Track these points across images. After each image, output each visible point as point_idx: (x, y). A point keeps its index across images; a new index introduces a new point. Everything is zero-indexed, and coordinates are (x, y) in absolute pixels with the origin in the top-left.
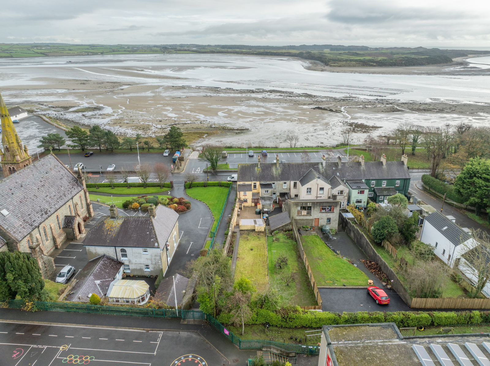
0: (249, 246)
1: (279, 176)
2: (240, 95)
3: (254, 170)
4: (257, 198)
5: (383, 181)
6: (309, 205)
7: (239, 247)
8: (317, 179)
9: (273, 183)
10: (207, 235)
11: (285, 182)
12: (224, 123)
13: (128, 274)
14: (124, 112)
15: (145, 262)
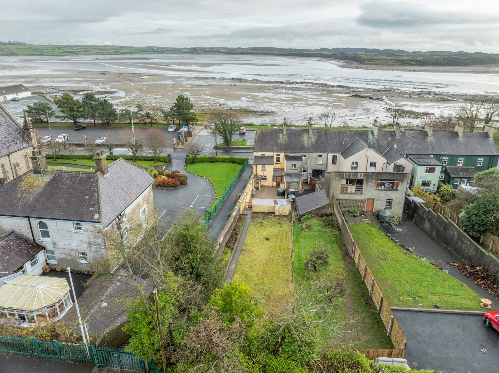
0: (264, 234)
1: (313, 146)
2: (267, 85)
3: (278, 137)
4: (281, 175)
6: (359, 177)
7: (248, 235)
8: (366, 149)
9: (305, 156)
10: (200, 217)
11: (320, 154)
12: (246, 106)
13: (53, 267)
14: (137, 95)
15: (79, 248)
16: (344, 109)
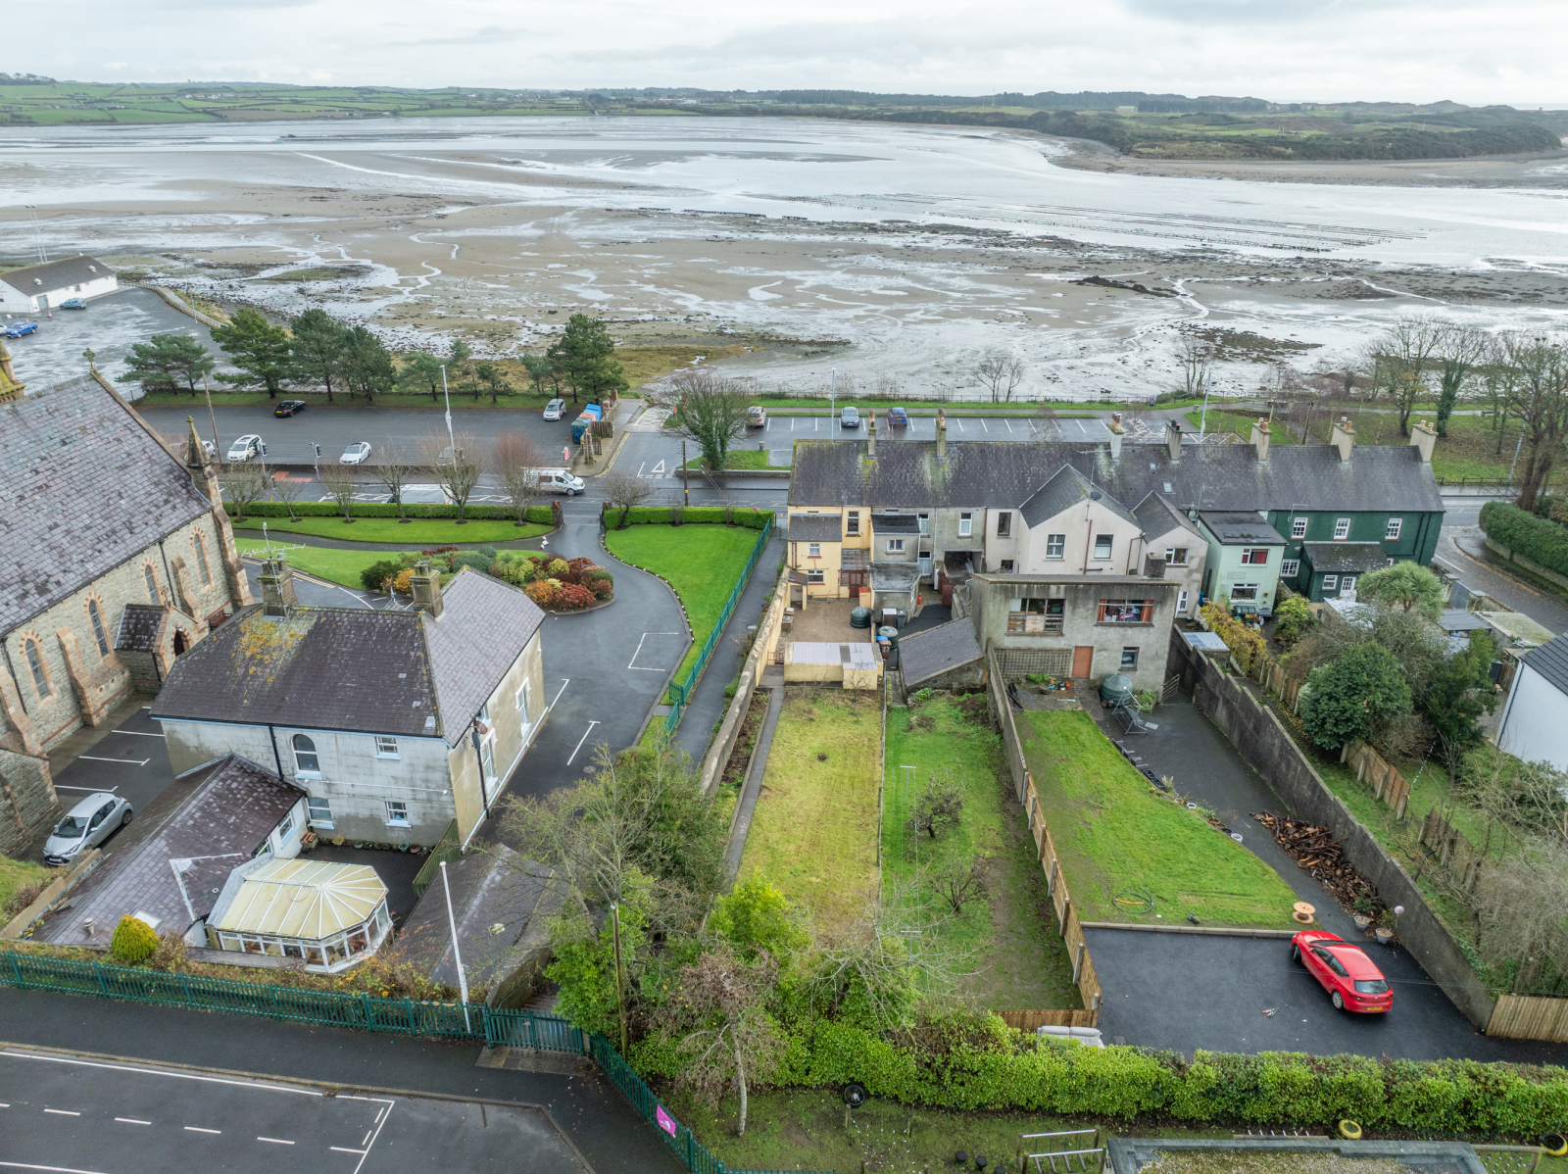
0: (815, 745)
1: (946, 488)
2: (827, 238)
3: (852, 464)
4: (860, 567)
5: (1340, 520)
6: (1054, 593)
7: (775, 747)
8: (1086, 501)
9: (924, 516)
10: (655, 697)
11: (967, 510)
12: (765, 321)
13: (325, 837)
14: (435, 282)
15: (388, 793)
16: (1054, 331)
